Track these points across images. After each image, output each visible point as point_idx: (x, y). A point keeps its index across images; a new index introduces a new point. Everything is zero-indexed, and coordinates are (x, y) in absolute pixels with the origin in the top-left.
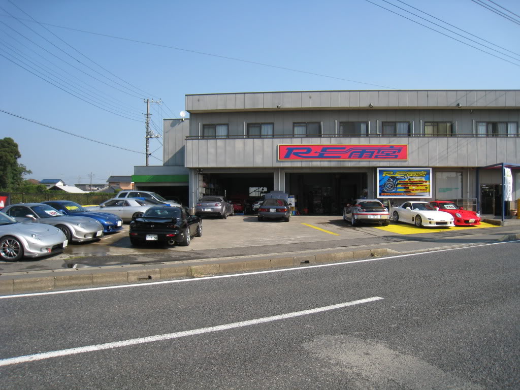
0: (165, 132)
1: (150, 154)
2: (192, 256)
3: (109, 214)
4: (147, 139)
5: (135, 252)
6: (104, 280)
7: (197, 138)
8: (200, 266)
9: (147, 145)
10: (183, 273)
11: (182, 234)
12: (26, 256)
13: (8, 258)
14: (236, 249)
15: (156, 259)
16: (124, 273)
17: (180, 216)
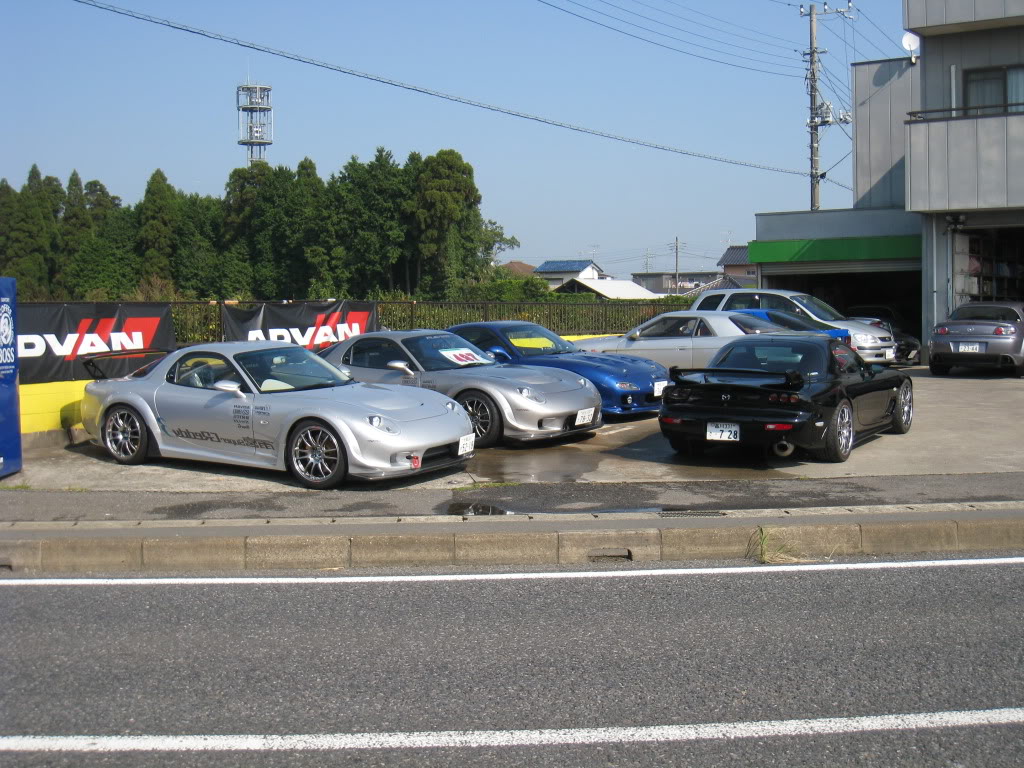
0: (859, 104)
1: (823, 176)
2: (832, 496)
3: (634, 360)
4: (814, 128)
5: (668, 474)
6: (488, 553)
7: (946, 114)
8: (793, 528)
9: (812, 147)
10: (735, 548)
11: (819, 424)
12: (352, 476)
13: (313, 478)
14: (999, 476)
15: (713, 500)
16: (547, 536)
17: (825, 364)
